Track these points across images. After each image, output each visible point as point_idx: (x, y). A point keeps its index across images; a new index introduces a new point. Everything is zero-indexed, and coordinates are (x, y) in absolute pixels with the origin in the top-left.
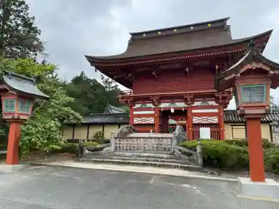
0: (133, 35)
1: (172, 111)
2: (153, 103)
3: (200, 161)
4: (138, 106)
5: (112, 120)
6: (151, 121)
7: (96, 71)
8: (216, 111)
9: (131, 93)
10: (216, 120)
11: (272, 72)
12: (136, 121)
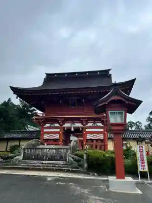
0: (48, 75)
1: (72, 130)
2: (59, 123)
3: (86, 165)
4: (48, 125)
5: (27, 135)
6: (57, 136)
7: (17, 98)
8: (102, 130)
9: (43, 115)
10: (103, 136)
11: (127, 102)
12: (46, 137)
